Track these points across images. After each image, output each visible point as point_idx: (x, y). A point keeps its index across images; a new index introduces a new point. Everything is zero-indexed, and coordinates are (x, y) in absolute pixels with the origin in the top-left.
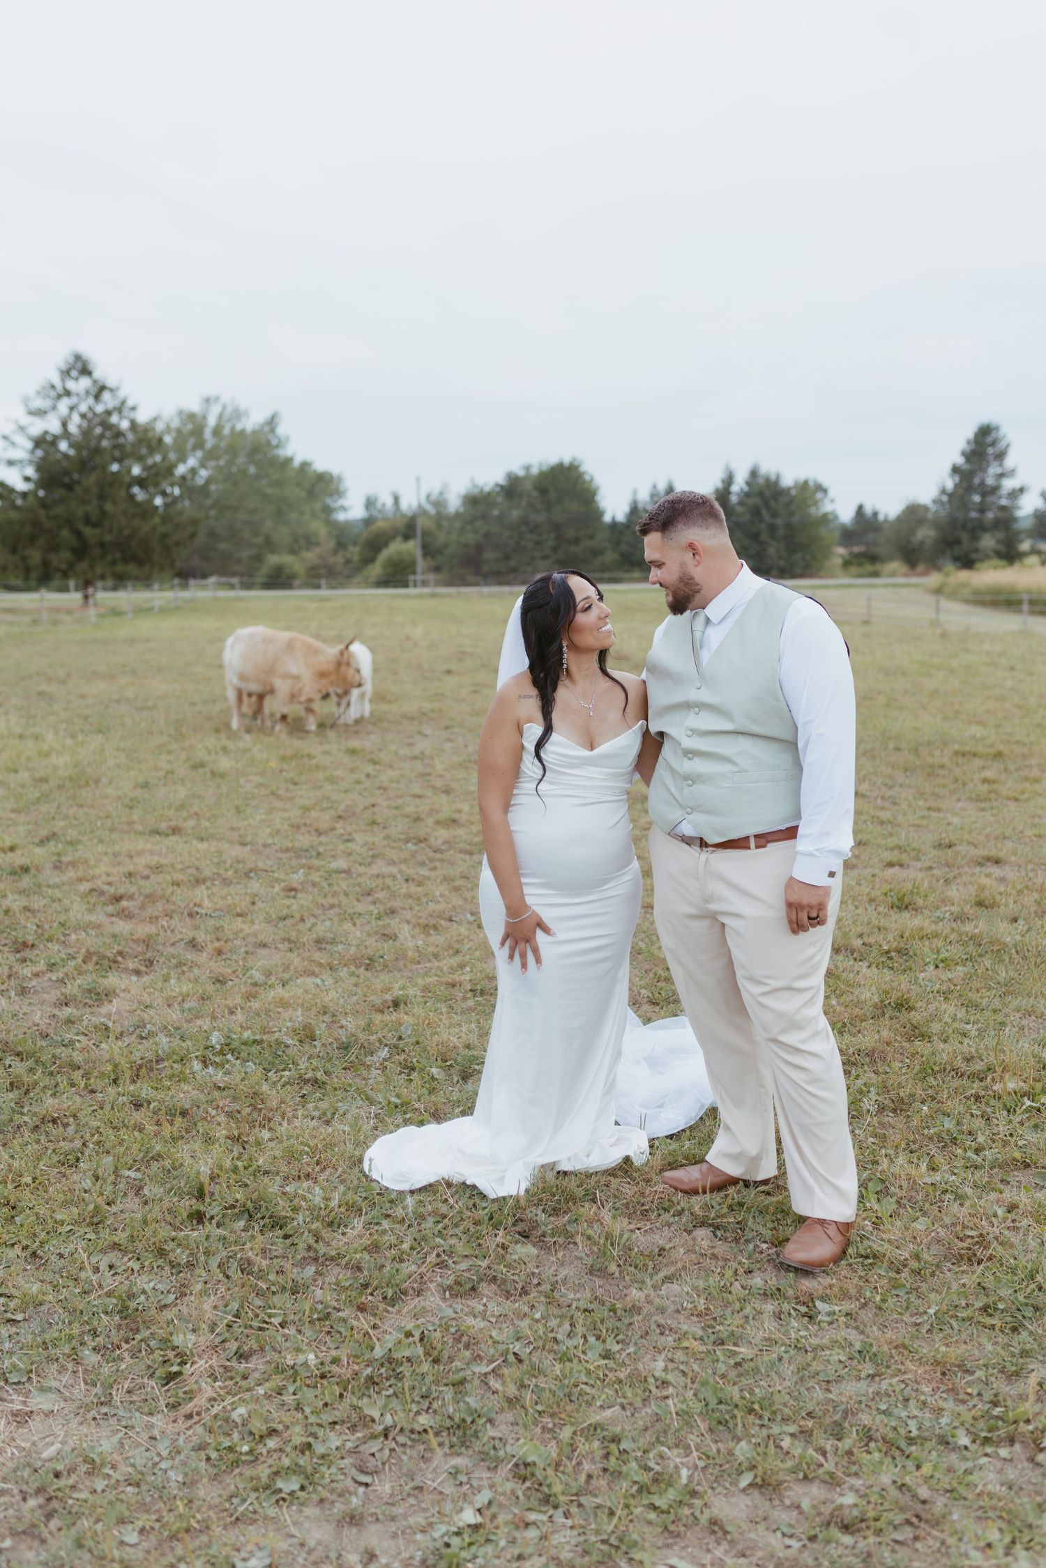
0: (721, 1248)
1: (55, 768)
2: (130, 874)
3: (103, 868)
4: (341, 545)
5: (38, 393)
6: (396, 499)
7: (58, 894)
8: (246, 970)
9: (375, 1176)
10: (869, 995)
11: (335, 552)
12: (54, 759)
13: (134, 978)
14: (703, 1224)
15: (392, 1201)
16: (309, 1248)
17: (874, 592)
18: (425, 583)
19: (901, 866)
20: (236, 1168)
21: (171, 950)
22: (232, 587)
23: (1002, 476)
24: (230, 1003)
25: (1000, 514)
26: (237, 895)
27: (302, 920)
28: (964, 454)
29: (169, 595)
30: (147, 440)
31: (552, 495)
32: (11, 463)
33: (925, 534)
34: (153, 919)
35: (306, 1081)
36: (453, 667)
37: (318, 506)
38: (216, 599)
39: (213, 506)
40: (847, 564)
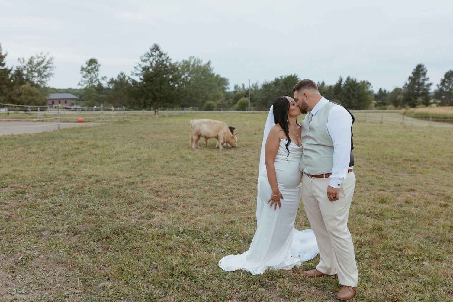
0: (318, 292)
1: (143, 157)
2: (161, 185)
3: (154, 183)
4: (227, 98)
5: (144, 55)
6: (243, 86)
7: (141, 190)
8: (191, 212)
9: (221, 267)
10: (370, 226)
11: (225, 100)
12: (143, 155)
13: (160, 213)
14: (314, 285)
15: (226, 275)
16: (201, 285)
17: (384, 114)
18: (250, 110)
19: (384, 191)
20: (183, 263)
21: (171, 206)
22: (196, 110)
23: (424, 80)
24: (186, 220)
25: (424, 91)
26: (190, 192)
27: (208, 199)
28: (413, 73)
29: (179, 112)
30: (174, 68)
31: (288, 85)
32: (137, 75)
33: (400, 97)
34: (166, 198)
35: (205, 242)
36: (257, 133)
37: (221, 87)
38: (191, 113)
39: (192, 87)
40: (376, 106)
